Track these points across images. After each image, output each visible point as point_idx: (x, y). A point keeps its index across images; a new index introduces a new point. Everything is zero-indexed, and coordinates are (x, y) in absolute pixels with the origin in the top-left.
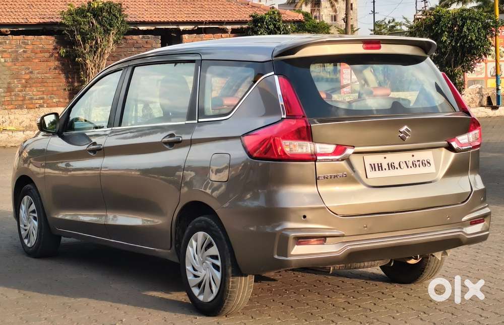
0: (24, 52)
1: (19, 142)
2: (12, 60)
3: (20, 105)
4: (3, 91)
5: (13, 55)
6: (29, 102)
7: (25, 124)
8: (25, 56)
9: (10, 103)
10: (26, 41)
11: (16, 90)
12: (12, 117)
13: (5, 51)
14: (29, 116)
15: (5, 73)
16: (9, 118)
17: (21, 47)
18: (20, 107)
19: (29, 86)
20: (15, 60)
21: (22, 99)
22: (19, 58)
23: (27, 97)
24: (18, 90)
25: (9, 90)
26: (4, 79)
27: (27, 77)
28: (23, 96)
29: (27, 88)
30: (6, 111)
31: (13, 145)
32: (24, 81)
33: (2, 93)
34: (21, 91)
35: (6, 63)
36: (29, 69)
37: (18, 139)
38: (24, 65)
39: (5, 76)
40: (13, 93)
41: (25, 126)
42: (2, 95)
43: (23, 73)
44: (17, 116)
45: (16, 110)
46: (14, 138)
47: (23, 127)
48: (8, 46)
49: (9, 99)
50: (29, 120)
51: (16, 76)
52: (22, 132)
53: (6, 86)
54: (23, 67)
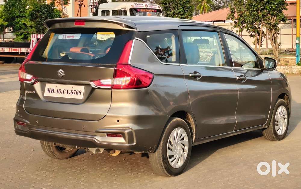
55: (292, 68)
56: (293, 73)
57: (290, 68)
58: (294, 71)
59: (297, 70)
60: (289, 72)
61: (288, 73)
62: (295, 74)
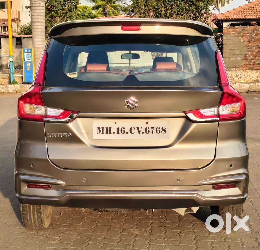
0: (256, 35)
1: (245, 90)
2: (248, 40)
3: (251, 67)
4: (241, 59)
5: (249, 38)
6: (257, 66)
7: (254, 79)
8: (256, 38)
9: (245, 66)
10: (257, 29)
11: (250, 58)
12: (246, 74)
13: (244, 35)
14: (257, 74)
15: (244, 48)
16: (244, 75)
17: (254, 33)
18: (252, 69)
19: (257, 56)
20: (250, 41)
21: (253, 64)
22: (253, 39)
23: (256, 63)
24: (251, 58)
25: (245, 58)
26: (243, 52)
27: (257, 50)
28: (253, 62)
29: (257, 58)
30: (243, 71)
31: (242, 91)
32: (255, 53)
33: (241, 60)
34: (253, 59)
35: (245, 42)
36: (258, 46)
37: (245, 88)
38: (255, 44)
39: (243, 50)
40: (247, 60)
41: (254, 80)
42: (241, 61)
43: (255, 48)
44: (249, 74)
45: (249, 71)
46: (243, 88)
47: (253, 81)
48: (246, 32)
49: (245, 64)
50: (256, 77)
51: (250, 50)
52: (248, 84)
53: (243, 56)
54: (255, 45)
55: (8, 87)
56: (9, 92)
57: (6, 87)
58: (9, 90)
59: (14, 89)
60: (4, 91)
61: (3, 93)
62: (12, 93)
